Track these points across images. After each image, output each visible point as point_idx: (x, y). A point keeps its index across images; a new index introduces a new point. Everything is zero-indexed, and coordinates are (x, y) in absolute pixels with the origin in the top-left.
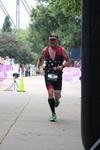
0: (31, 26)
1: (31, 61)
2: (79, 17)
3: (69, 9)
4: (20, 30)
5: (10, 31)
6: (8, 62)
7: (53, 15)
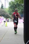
0: (9, 7)
1: (9, 17)
2: (23, 4)
3: (20, 2)
4: (6, 8)
5: (3, 8)
6: (2, 18)
7: (15, 4)
